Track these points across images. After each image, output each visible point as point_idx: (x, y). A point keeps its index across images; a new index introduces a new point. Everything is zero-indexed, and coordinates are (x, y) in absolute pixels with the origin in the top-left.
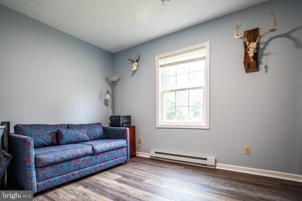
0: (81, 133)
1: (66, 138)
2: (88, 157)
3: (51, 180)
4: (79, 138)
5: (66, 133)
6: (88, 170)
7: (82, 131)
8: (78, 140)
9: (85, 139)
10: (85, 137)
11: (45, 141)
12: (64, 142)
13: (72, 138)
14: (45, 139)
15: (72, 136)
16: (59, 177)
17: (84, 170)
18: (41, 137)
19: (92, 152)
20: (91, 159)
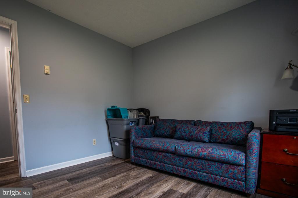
0: (196, 132)
1: (178, 134)
2: (170, 154)
3: (140, 159)
4: (192, 136)
5: (179, 129)
6: (169, 167)
7: (199, 129)
8: (190, 137)
9: (200, 139)
10: (200, 136)
11: (166, 133)
12: (176, 137)
13: (184, 135)
14: (166, 131)
15: (184, 133)
16: (145, 160)
17: (165, 165)
18: (165, 129)
19: (173, 151)
20: (173, 158)
